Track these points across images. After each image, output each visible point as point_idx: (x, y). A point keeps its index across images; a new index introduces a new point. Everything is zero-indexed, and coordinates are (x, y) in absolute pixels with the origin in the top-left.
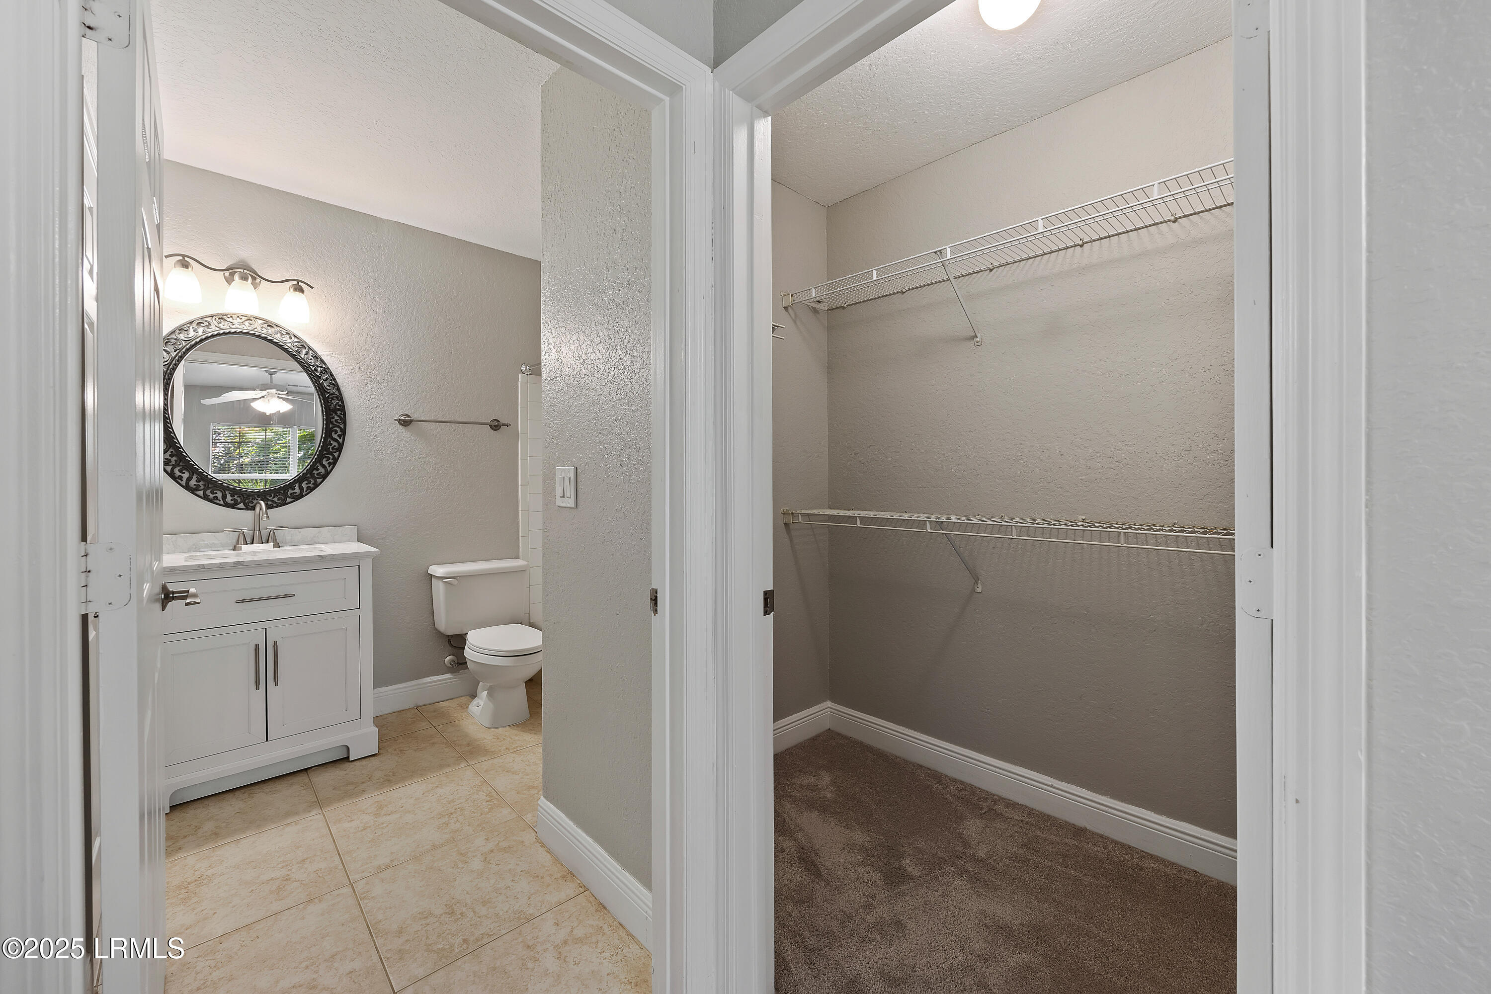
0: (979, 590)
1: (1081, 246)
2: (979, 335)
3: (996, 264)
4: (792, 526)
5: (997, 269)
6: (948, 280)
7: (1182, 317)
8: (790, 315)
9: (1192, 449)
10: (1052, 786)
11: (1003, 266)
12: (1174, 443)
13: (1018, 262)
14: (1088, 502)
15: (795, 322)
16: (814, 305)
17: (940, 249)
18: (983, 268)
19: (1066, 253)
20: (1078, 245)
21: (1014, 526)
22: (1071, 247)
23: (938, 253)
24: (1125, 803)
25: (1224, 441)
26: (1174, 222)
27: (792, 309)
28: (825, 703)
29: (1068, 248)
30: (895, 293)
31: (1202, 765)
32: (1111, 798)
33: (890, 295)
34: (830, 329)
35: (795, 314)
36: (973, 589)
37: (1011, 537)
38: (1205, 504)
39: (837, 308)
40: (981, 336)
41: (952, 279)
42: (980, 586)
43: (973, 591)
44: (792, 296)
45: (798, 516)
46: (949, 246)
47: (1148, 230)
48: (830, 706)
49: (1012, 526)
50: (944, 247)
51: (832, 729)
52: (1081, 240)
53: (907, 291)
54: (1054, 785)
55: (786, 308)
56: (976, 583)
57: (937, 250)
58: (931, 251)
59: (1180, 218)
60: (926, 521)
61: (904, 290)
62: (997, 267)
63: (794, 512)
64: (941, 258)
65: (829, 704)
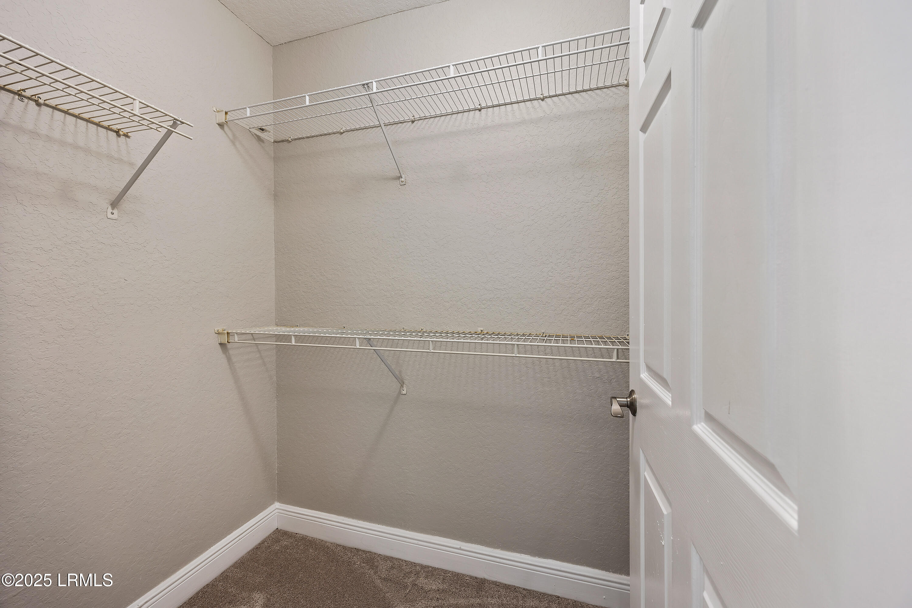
0: (404, 392)
1: (480, 110)
2: (403, 176)
3: (417, 116)
4: (229, 346)
5: (417, 121)
6: (379, 127)
7: (548, 174)
8: (226, 133)
9: (554, 276)
10: (460, 549)
11: (422, 119)
12: (542, 271)
13: (433, 117)
14: (485, 317)
15: (233, 143)
16: (259, 133)
17: (366, 82)
18: (406, 118)
19: (469, 115)
20: (477, 110)
21: (431, 341)
22: (473, 110)
23: (365, 86)
24: (511, 552)
25: (574, 269)
26: (543, 100)
27: (227, 125)
28: (272, 506)
29: (470, 111)
30: (334, 133)
31: (561, 514)
32: (502, 550)
33: (330, 134)
34: (276, 159)
35: (234, 135)
36: (400, 392)
37: (429, 351)
38: (562, 317)
39: (283, 141)
40: (405, 177)
41: (383, 125)
42: (405, 388)
43: (400, 393)
44: (226, 113)
45: (234, 335)
46: (375, 80)
47: (525, 104)
48: (277, 507)
49: (429, 341)
50: (370, 81)
51: (279, 528)
52: (479, 105)
53: (344, 132)
54: (462, 548)
55: (221, 125)
56: (402, 386)
57: (364, 82)
58: (359, 83)
59: (546, 97)
60: (355, 338)
61: (342, 131)
62: (418, 120)
63: (229, 332)
64: (368, 91)
65: (277, 505)
